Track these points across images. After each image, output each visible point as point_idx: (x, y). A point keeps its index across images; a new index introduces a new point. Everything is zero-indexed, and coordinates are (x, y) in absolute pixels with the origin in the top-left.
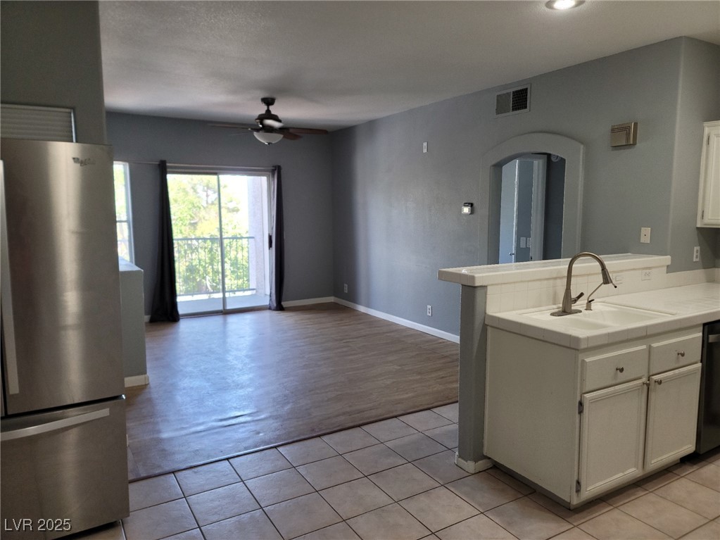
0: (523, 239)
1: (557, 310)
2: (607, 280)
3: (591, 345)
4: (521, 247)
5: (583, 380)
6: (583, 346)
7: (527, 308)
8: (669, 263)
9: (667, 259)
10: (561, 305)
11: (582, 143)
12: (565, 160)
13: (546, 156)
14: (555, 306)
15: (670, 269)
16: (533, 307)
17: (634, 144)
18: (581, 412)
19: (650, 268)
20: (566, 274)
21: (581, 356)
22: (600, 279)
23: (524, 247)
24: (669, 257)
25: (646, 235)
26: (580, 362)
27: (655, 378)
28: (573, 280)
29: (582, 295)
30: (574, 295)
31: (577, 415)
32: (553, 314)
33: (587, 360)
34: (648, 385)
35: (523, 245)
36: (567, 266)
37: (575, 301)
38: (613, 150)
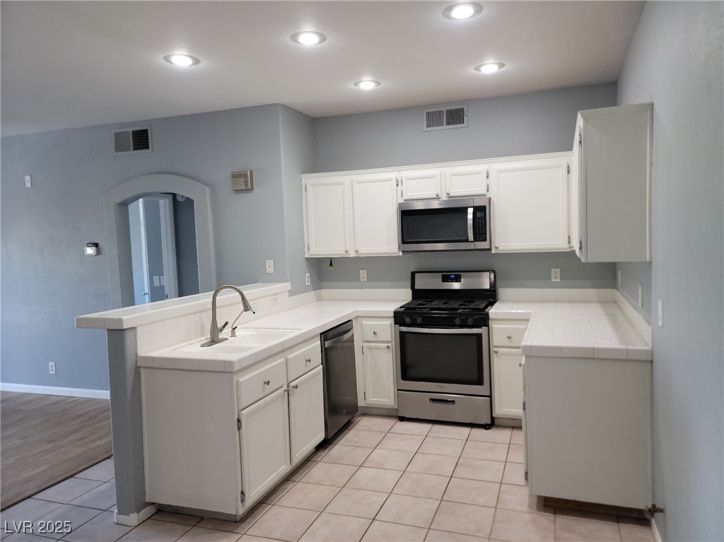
0: (156, 278)
1: (205, 341)
2: (247, 308)
3: (243, 365)
4: (155, 285)
5: (239, 399)
6: (236, 368)
7: (178, 344)
8: (290, 289)
9: (287, 286)
10: (209, 336)
11: (206, 185)
12: (193, 201)
13: (171, 196)
14: (203, 338)
15: (291, 293)
16: (184, 342)
17: (252, 189)
18: (239, 428)
19: (277, 294)
20: (211, 307)
21: (235, 378)
22: (241, 307)
23: (158, 285)
24: (289, 283)
25: (270, 266)
26: (235, 383)
27: (292, 384)
28: (217, 311)
29: (227, 323)
30: (220, 325)
31: (237, 432)
32: (202, 346)
33: (241, 380)
34: (288, 391)
35: (156, 284)
36: (211, 299)
37: (221, 330)
38: (235, 193)
